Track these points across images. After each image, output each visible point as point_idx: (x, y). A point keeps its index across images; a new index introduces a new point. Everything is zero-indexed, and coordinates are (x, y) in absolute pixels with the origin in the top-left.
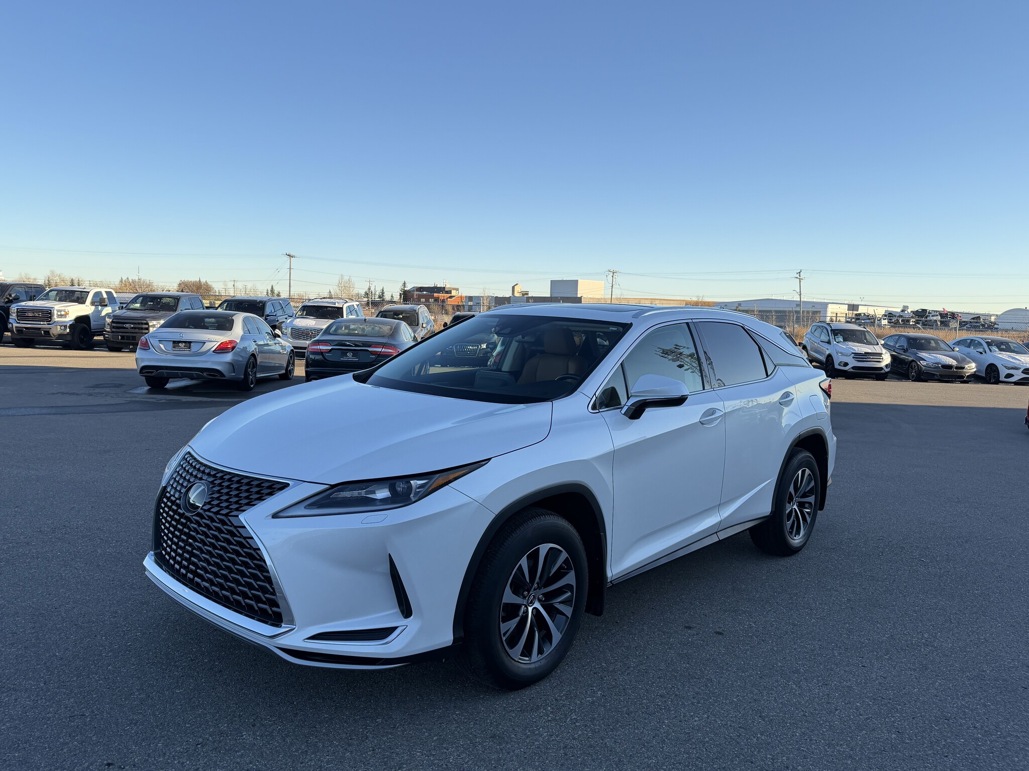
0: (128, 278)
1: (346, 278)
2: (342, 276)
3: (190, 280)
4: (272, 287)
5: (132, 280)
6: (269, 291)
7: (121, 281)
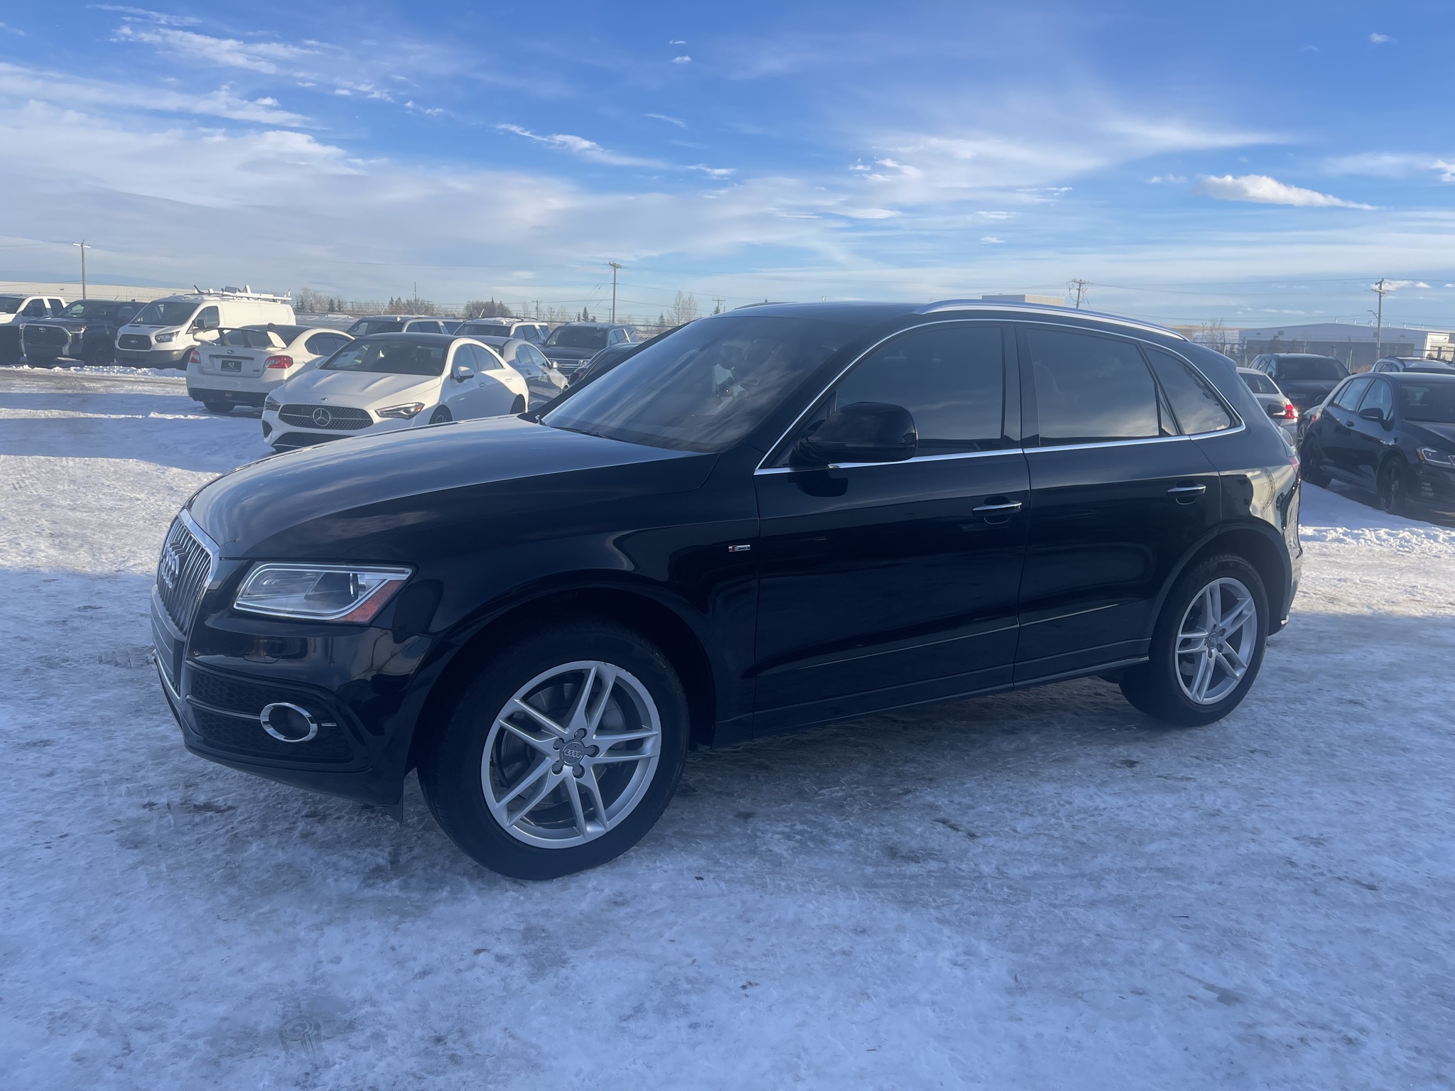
0: (399, 299)
1: (686, 297)
2: (680, 294)
3: (480, 301)
4: (585, 309)
5: (408, 301)
6: (581, 315)
7: (391, 303)
